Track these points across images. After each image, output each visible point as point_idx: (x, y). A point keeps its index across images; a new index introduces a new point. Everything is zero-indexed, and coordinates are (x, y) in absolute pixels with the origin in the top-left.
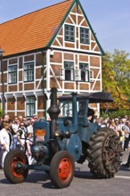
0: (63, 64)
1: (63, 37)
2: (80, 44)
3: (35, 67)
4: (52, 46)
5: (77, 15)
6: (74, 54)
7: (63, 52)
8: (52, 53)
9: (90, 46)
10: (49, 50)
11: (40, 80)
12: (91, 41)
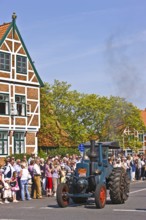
2: (16, 74)
5: (13, 41)
6: (10, 85)
9: (27, 76)
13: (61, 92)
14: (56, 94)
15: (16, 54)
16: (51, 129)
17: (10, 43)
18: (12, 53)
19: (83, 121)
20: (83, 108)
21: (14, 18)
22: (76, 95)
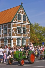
0: (17, 28)
1: (17, 18)
2: (23, 21)
3: (7, 29)
4: (13, 22)
5: (22, 11)
6: (21, 24)
7: (17, 24)
8: (13, 24)
9: (26, 21)
10: (12, 23)
11: (9, 33)
12: (26, 20)
13: (37, 26)
14: (35, 27)
15: (23, 15)
16: (34, 38)
17: (21, 11)
18: (22, 14)
19: (44, 35)
20: (43, 31)
21: (22, 4)
22: (41, 27)
